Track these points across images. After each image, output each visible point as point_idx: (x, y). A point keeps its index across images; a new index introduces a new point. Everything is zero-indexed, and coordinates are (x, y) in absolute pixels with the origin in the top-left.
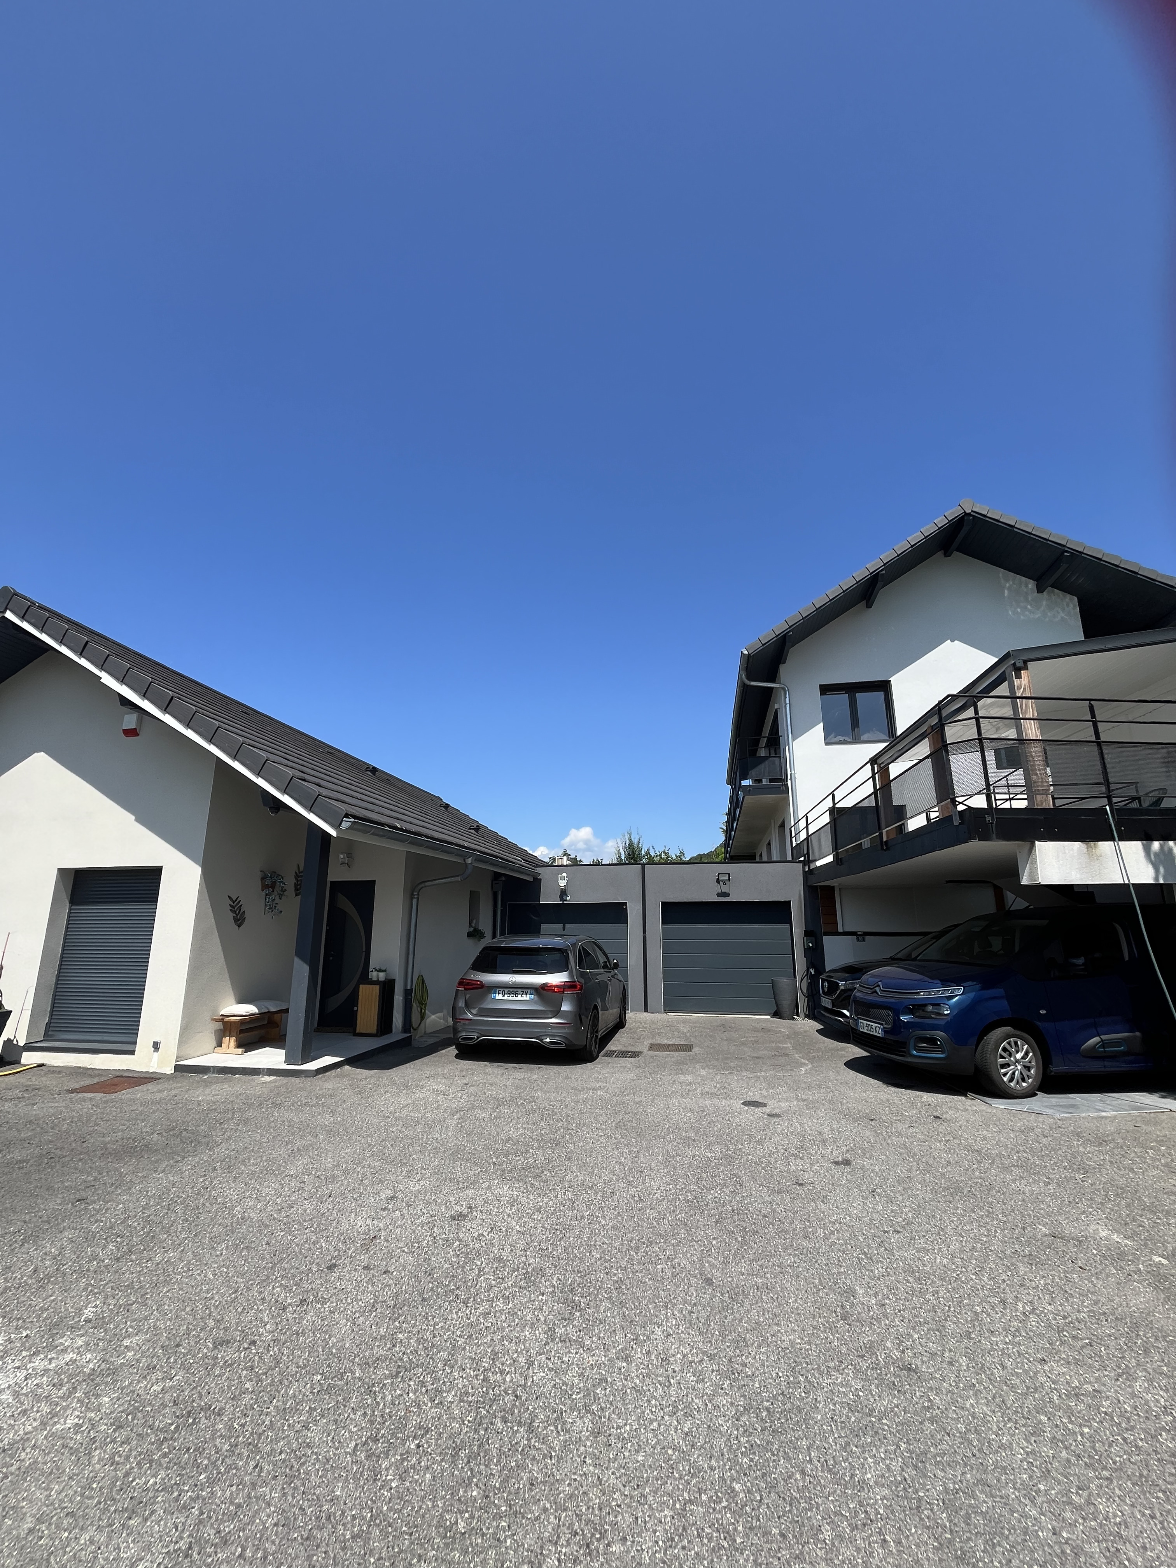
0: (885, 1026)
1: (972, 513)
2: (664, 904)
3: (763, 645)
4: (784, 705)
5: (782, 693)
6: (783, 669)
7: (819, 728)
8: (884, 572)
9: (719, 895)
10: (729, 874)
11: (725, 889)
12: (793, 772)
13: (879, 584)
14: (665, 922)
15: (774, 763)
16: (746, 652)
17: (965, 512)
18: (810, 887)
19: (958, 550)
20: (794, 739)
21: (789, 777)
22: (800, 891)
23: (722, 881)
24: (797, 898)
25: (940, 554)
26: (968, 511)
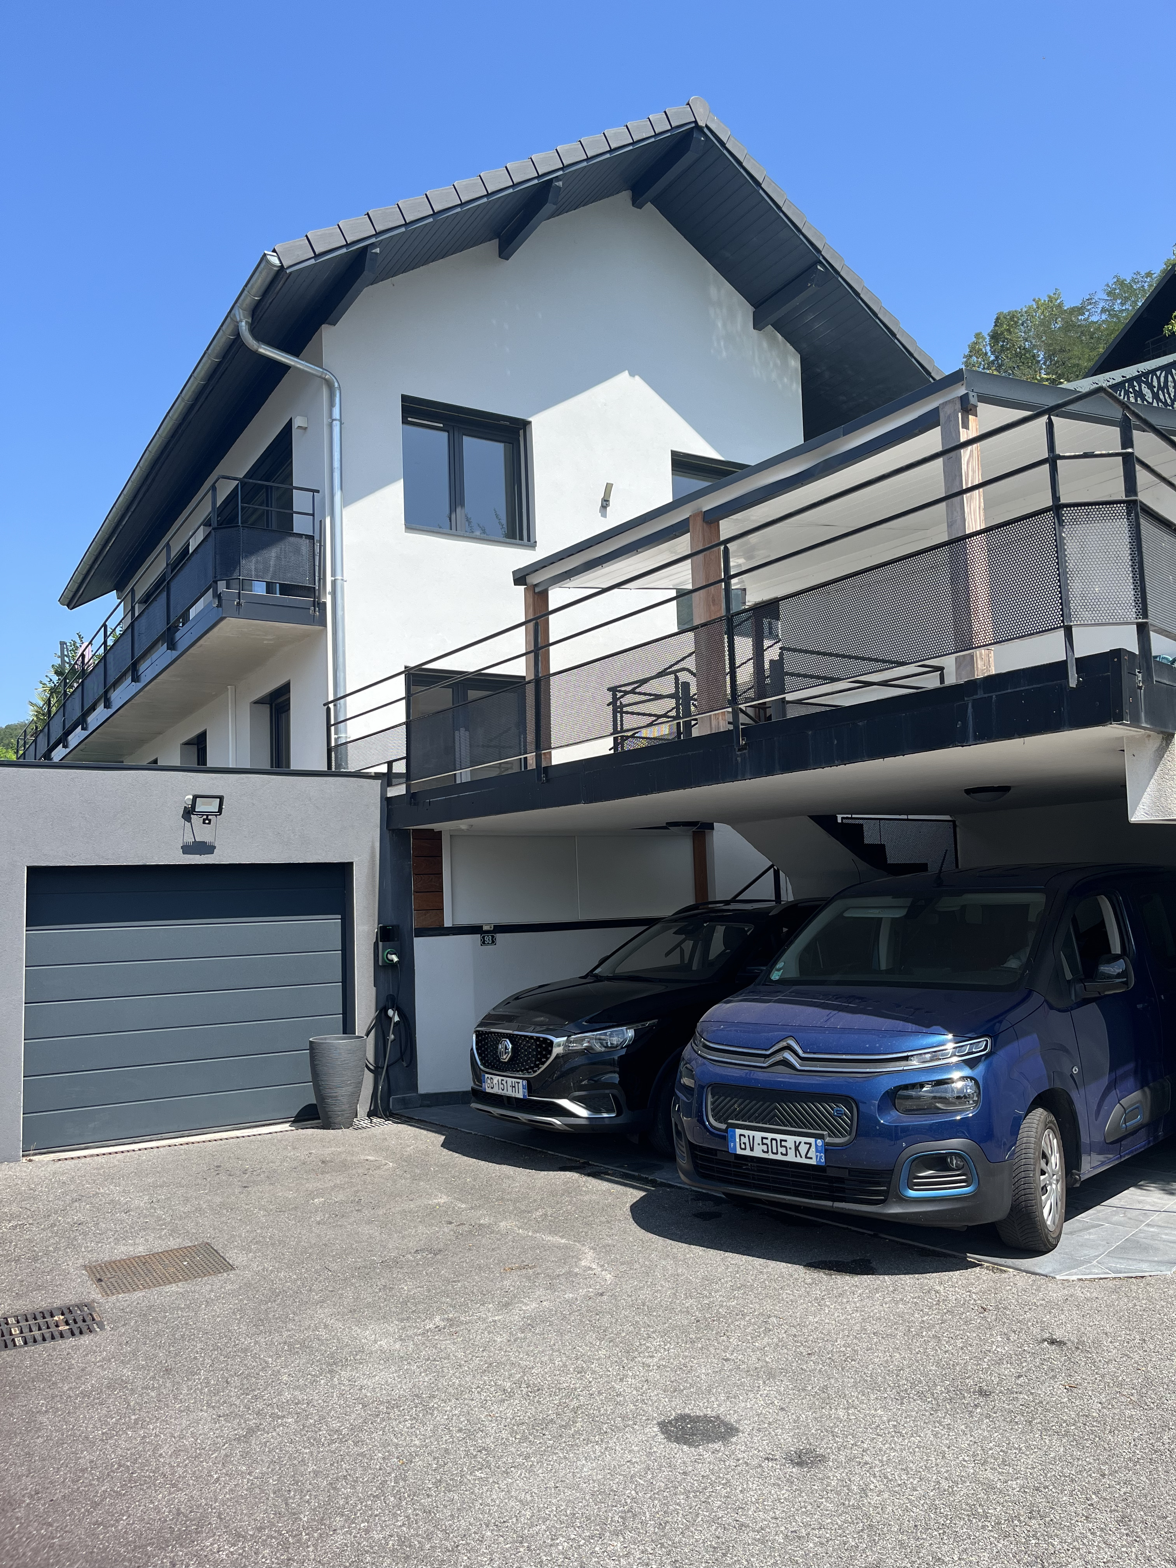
0: (828, 1140)
1: (706, 130)
2: (32, 871)
3: (316, 256)
4: (326, 421)
5: (325, 391)
6: (328, 334)
7: (395, 493)
8: (560, 184)
9: (187, 849)
10: (221, 798)
11: (203, 833)
12: (339, 577)
13: (549, 207)
14: (32, 921)
15: (297, 551)
16: (275, 261)
17: (696, 122)
18: (393, 830)
19: (656, 202)
20: (346, 503)
21: (329, 588)
22: (373, 843)
23: (201, 814)
24: (366, 856)
25: (625, 196)
26: (701, 123)
